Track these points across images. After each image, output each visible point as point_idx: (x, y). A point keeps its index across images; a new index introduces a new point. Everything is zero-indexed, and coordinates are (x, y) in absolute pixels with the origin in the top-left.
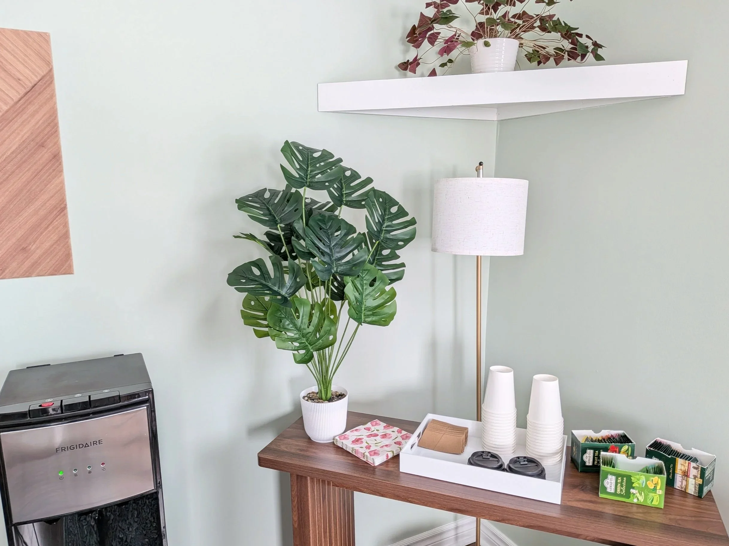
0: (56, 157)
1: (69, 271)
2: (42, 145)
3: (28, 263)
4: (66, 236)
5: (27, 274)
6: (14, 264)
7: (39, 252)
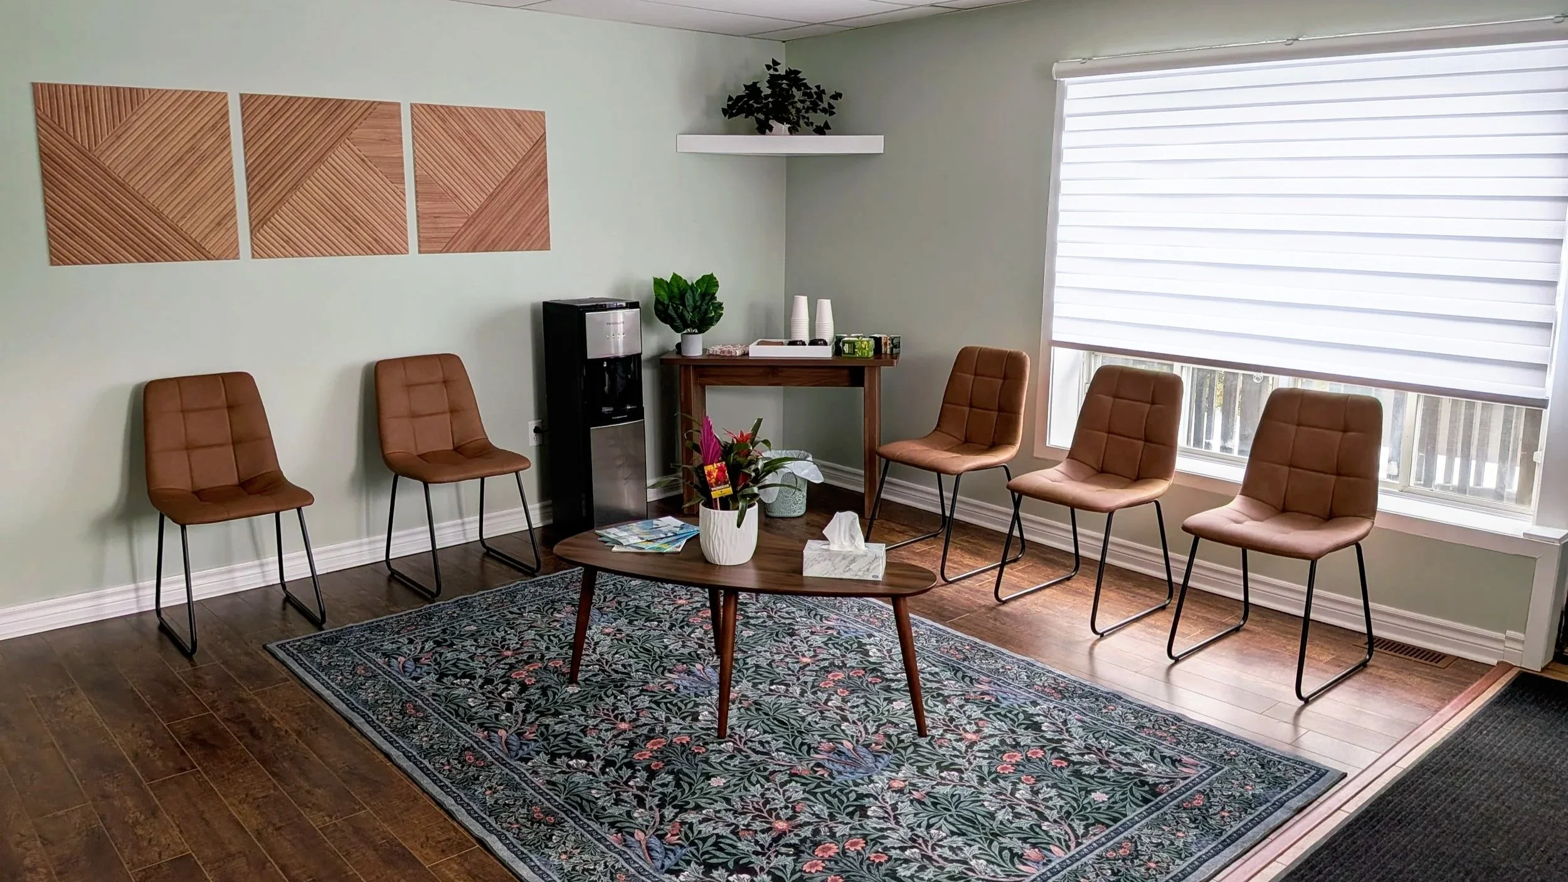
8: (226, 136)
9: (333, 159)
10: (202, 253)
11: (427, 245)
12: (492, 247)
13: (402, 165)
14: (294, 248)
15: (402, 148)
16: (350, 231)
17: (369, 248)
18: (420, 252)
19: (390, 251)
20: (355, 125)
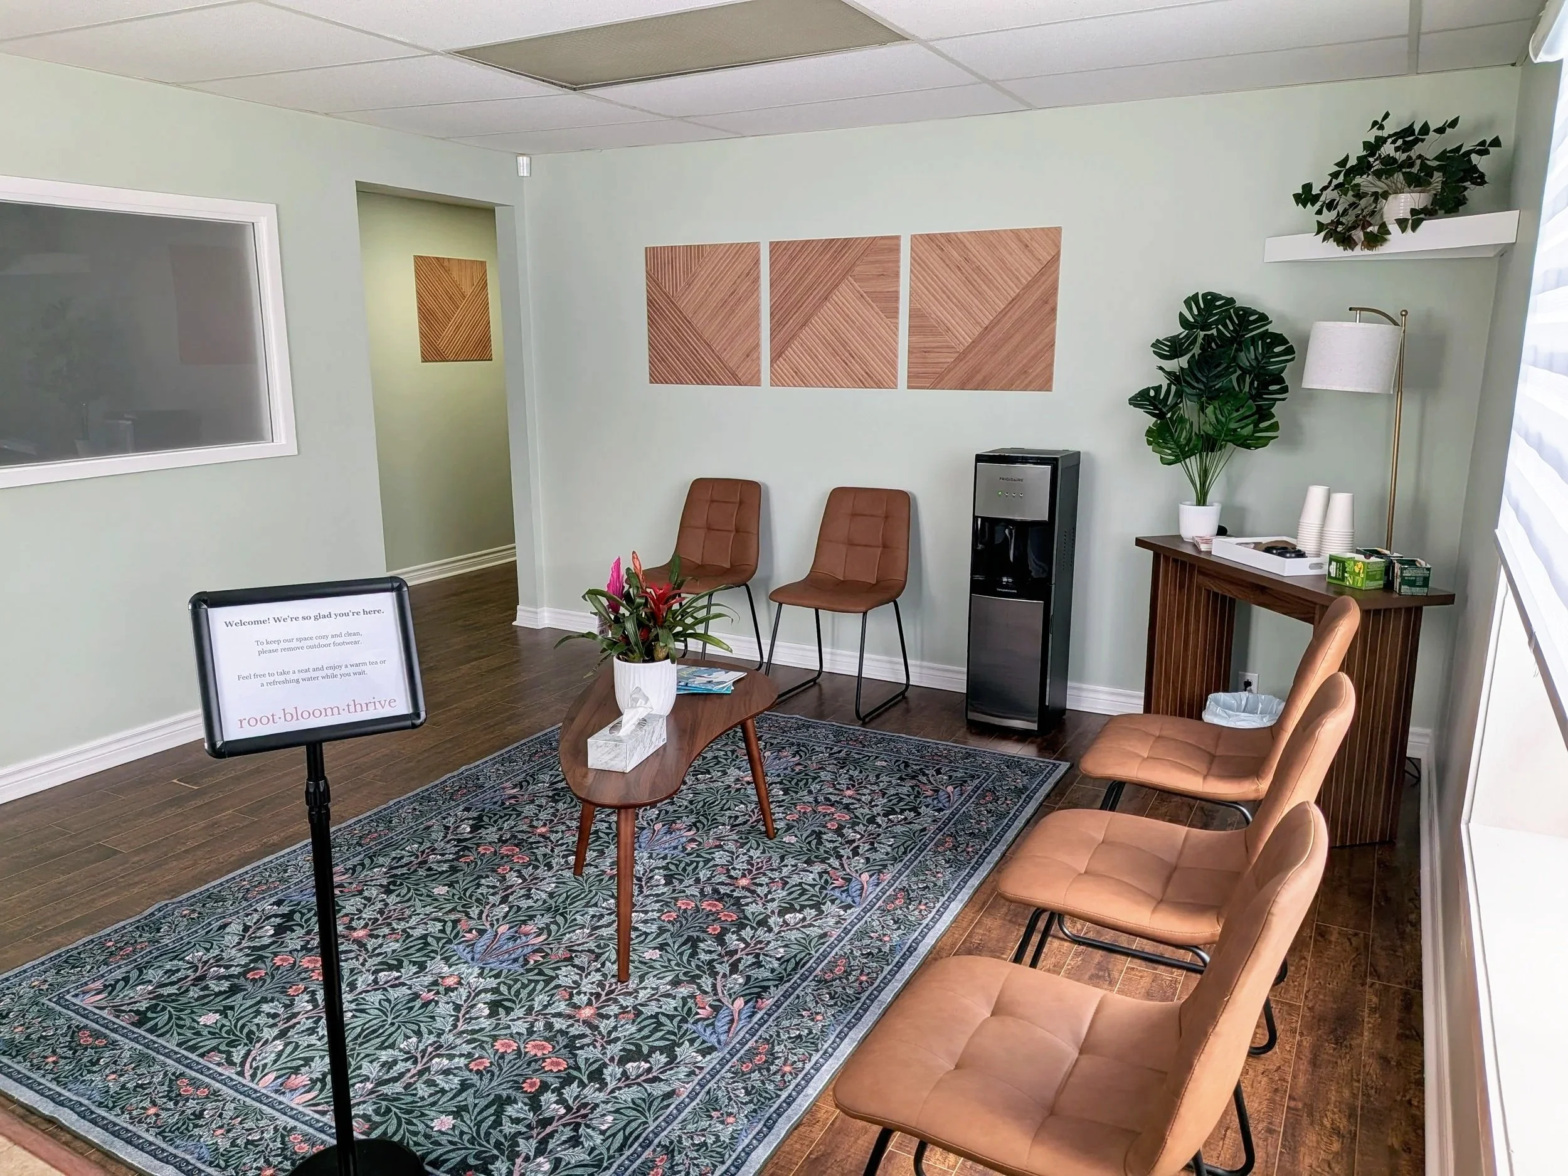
0: (1054, 310)
1: (1049, 389)
2: (1046, 303)
3: (1026, 382)
4: (1051, 365)
5: (1025, 389)
6: (1018, 382)
7: (1034, 374)
8: (757, 280)
9: (836, 297)
10: (735, 379)
11: (917, 380)
12: (982, 386)
13: (897, 299)
14: (801, 379)
15: (898, 281)
16: (846, 364)
17: (861, 381)
18: (909, 388)
19: (879, 385)
20: (857, 263)
